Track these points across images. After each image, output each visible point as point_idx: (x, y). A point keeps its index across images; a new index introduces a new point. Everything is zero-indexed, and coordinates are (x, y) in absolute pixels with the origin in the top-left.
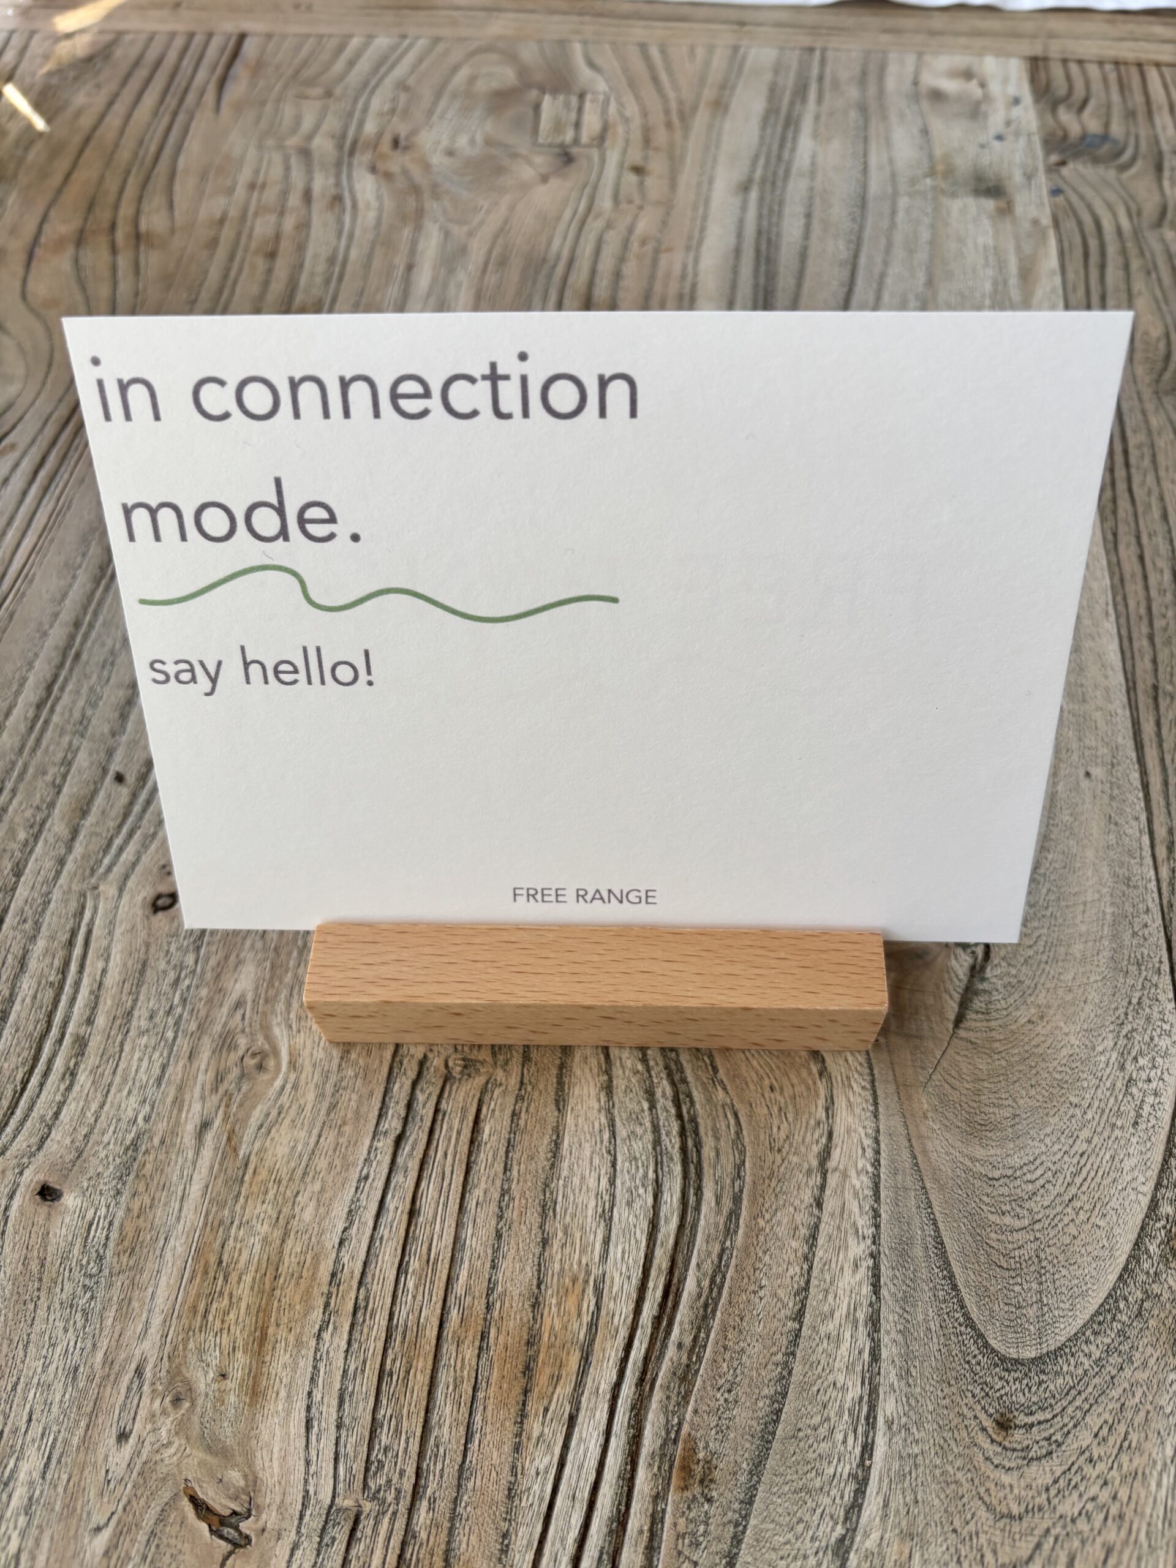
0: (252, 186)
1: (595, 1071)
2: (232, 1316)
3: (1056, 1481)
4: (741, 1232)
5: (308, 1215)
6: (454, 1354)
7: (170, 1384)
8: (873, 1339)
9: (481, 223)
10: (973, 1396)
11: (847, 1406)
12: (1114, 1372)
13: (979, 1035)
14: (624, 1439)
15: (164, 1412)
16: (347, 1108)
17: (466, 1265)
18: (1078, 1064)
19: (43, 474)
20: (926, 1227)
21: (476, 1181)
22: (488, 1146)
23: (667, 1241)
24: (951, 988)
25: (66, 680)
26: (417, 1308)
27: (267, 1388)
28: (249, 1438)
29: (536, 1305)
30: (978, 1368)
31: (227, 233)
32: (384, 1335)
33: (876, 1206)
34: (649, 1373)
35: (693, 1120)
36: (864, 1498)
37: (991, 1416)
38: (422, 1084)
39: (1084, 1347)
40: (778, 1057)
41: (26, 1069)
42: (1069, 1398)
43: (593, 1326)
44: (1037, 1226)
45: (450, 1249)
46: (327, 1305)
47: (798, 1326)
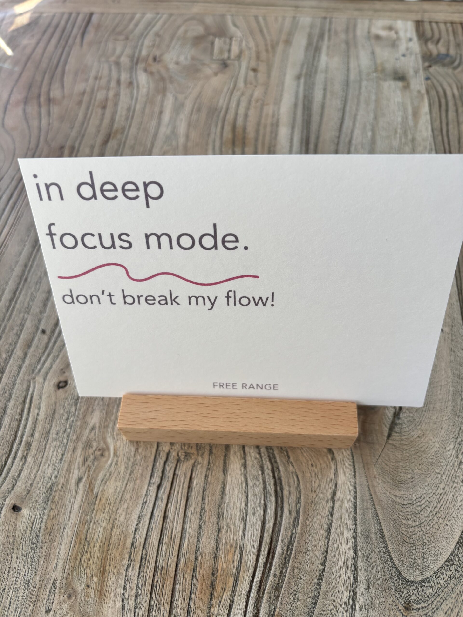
0: (96, 78)
1: (239, 458)
2: (91, 561)
4: (299, 526)
5: (122, 518)
6: (182, 578)
7: (66, 589)
8: (354, 573)
9: (190, 93)
10: (395, 597)
11: (343, 601)
12: (453, 586)
13: (397, 442)
15: (64, 601)
16: (137, 473)
17: (187, 540)
18: (439, 455)
19: (11, 202)
20: (376, 525)
21: (191, 504)
22: (196, 489)
23: (269, 530)
24: (386, 422)
25: (21, 290)
26: (167, 558)
27: (106, 592)
28: (99, 613)
29: (215, 557)
30: (398, 585)
31: (86, 98)
32: (153, 570)
33: (355, 516)
34: (262, 587)
35: (280, 479)
37: (403, 605)
38: (168, 463)
39: (441, 576)
40: (314, 452)
41: (6, 455)
42: (435, 597)
43: (239, 567)
44: (422, 525)
45: (180, 533)
46: (130, 557)
47: (323, 567)
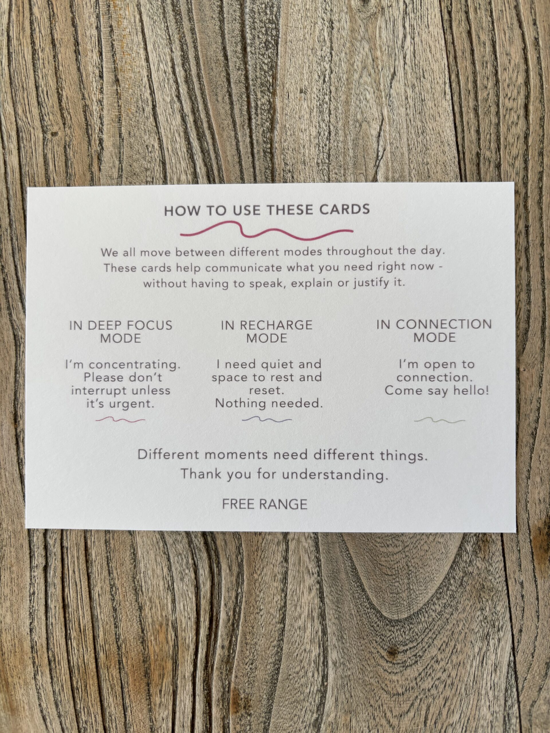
3: (420, 674)
4: (245, 582)
5: (8, 620)
6: (107, 674)
8: (323, 625)
10: (376, 642)
11: (312, 659)
12: (448, 616)
14: (202, 696)
17: (101, 629)
20: (346, 562)
21: (95, 583)
22: (96, 562)
23: (206, 595)
26: (81, 656)
27: (17, 706)
28: (17, 730)
29: (143, 642)
30: (378, 628)
32: (68, 672)
33: (318, 555)
34: (209, 663)
36: (325, 700)
37: (386, 650)
39: (433, 607)
43: (176, 646)
44: (407, 549)
45: (90, 622)
46: (34, 663)
47: (283, 626)
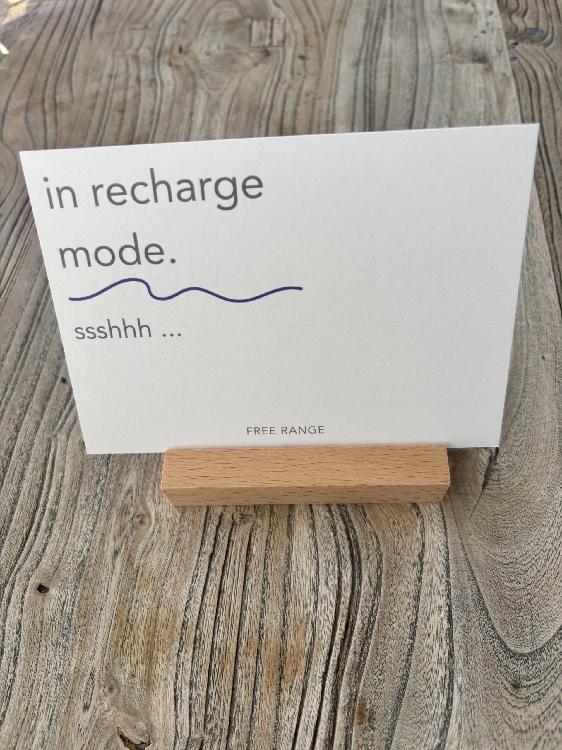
0: (111, 76)
1: (306, 517)
2: (135, 646)
3: (543, 713)
4: (382, 595)
5: (169, 595)
6: (244, 661)
7: (107, 681)
8: (450, 647)
9: (226, 89)
10: (501, 673)
11: (438, 680)
13: (495, 492)
14: (330, 700)
15: (105, 695)
16: (185, 541)
17: (248, 617)
18: (546, 505)
19: (16, 228)
20: (473, 590)
21: (250, 575)
22: (256, 557)
23: (346, 601)
24: (480, 469)
25: (34, 332)
26: (225, 639)
27: (154, 681)
28: (147, 706)
29: (283, 635)
30: (503, 659)
31: (100, 101)
32: (210, 653)
33: (448, 580)
34: (340, 667)
35: (356, 540)
36: (449, 725)
37: (510, 682)
38: (221, 527)
39: (554, 646)
40: (396, 507)
41: (28, 528)
42: (548, 671)
43: (312, 644)
44: (529, 587)
45: (239, 609)
46: (181, 639)
47: (412, 641)
